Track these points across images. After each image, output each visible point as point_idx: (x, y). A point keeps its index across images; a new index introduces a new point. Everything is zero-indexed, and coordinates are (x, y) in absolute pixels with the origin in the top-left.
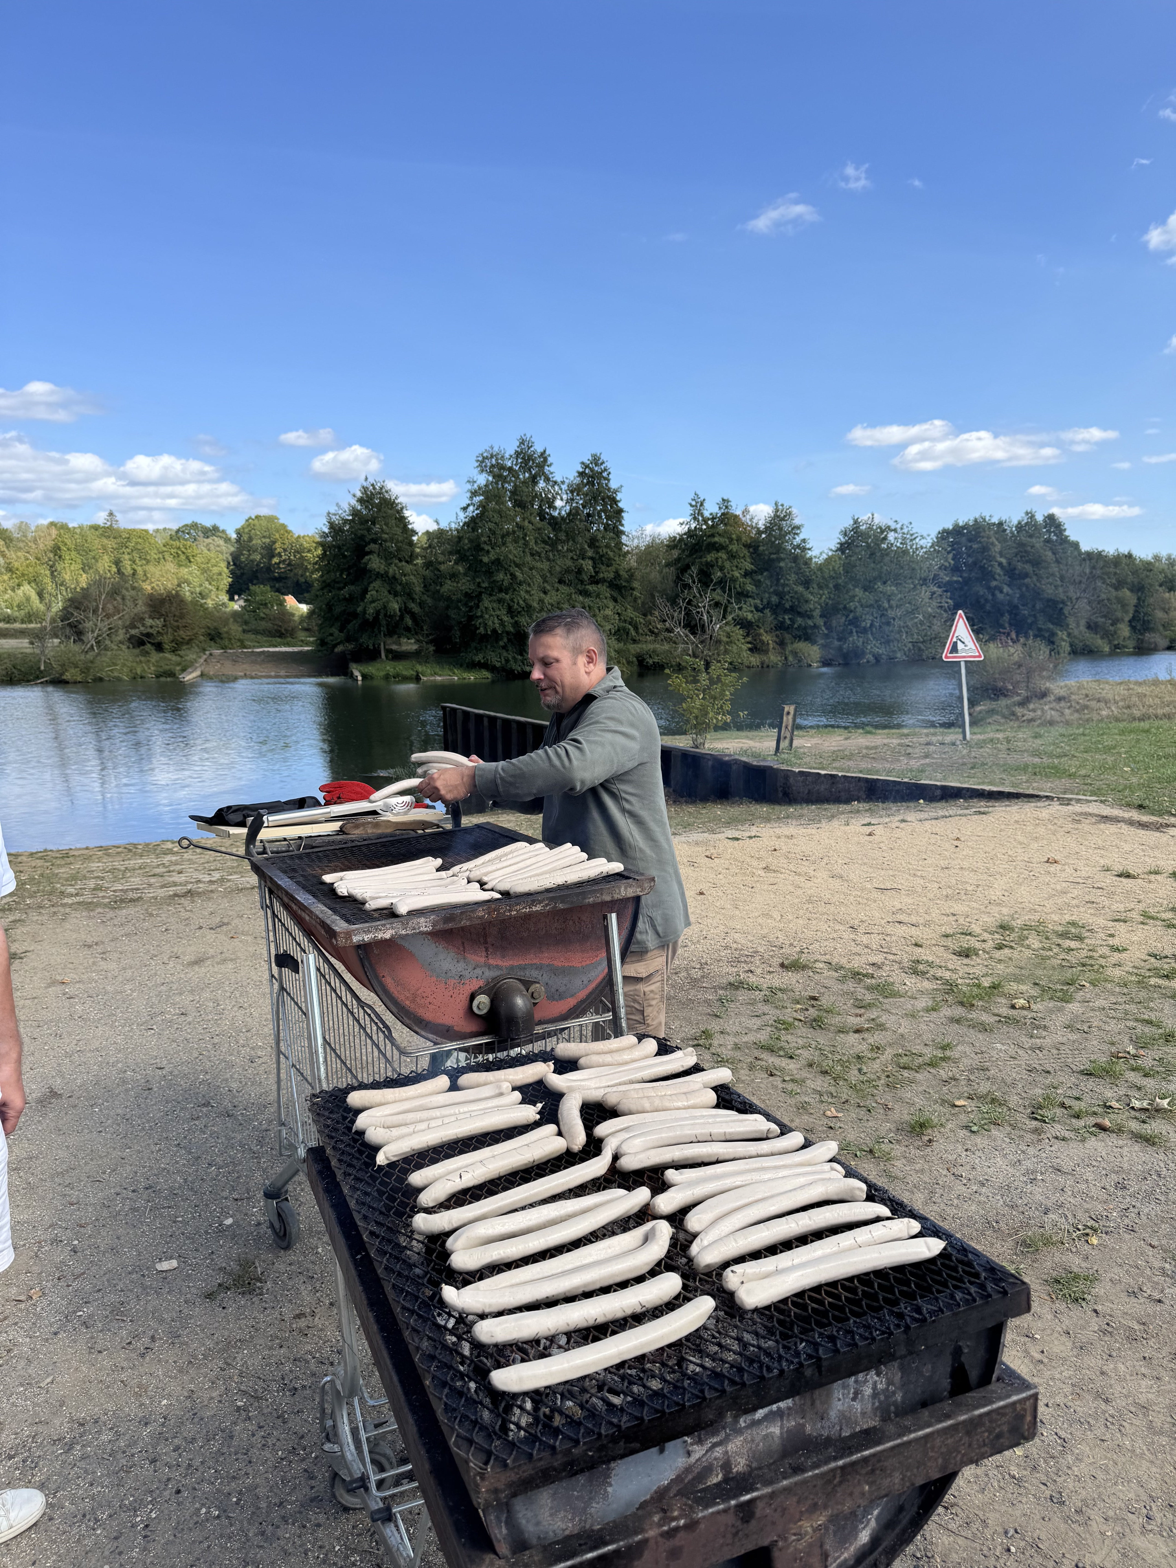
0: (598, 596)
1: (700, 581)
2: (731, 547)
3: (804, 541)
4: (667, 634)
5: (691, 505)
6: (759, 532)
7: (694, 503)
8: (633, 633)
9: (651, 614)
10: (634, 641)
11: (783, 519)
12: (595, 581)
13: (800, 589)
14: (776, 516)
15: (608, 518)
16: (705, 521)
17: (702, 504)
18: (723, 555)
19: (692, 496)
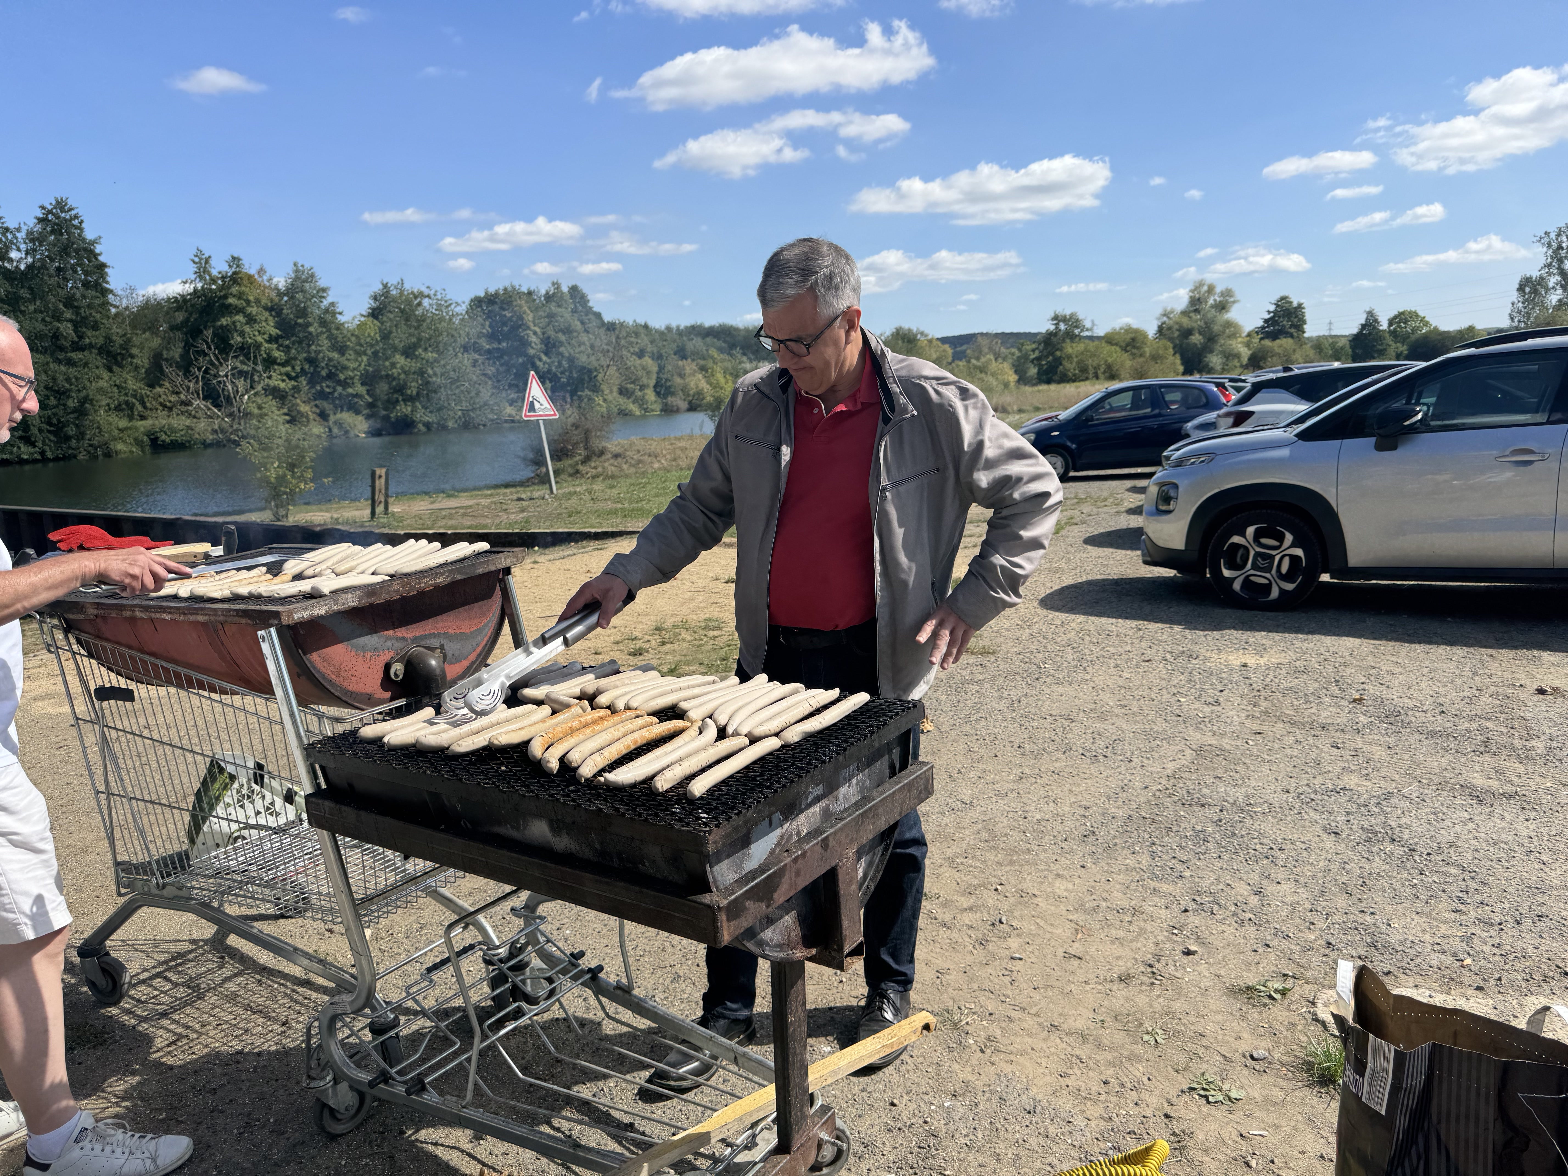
0: (86, 365)
1: (216, 347)
2: (249, 310)
3: (332, 304)
4: (184, 408)
5: (194, 262)
6: (280, 294)
7: (197, 260)
8: (140, 408)
9: (161, 386)
10: (143, 418)
11: (305, 281)
12: (77, 347)
13: (335, 355)
14: (297, 278)
15: (86, 273)
16: (213, 280)
17: (207, 261)
18: (240, 318)
19: (195, 251)
